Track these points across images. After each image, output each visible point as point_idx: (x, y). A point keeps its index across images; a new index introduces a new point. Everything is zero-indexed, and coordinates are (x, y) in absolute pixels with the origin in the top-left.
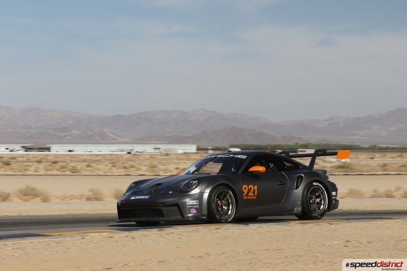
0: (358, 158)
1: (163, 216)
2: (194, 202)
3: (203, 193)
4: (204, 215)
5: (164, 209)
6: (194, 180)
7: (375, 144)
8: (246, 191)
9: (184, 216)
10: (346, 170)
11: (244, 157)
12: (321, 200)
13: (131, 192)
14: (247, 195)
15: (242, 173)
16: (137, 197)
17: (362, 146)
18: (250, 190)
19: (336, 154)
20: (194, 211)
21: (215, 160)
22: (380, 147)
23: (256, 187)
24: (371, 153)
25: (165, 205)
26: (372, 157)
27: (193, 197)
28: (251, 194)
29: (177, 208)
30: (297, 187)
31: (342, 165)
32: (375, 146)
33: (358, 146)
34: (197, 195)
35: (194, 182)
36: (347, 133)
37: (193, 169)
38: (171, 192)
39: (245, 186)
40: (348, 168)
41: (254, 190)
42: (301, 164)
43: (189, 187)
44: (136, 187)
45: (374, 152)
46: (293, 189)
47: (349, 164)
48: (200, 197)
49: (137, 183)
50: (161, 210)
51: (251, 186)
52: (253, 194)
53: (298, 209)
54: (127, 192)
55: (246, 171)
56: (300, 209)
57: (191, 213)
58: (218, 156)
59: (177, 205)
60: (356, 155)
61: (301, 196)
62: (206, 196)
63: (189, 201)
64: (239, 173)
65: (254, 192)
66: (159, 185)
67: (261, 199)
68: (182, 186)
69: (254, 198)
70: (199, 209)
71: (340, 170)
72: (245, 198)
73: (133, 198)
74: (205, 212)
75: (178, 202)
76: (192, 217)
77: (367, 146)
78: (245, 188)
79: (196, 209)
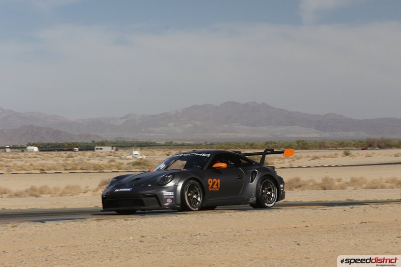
0: (155, 155)
1: (143, 205)
3: (177, 185)
4: (178, 204)
5: (144, 199)
6: (169, 175)
7: (171, 141)
8: (211, 184)
9: (162, 205)
10: (142, 166)
11: (208, 155)
12: (271, 194)
13: (114, 186)
14: (212, 187)
15: (208, 168)
16: (121, 190)
17: (158, 143)
18: (214, 183)
19: (283, 153)
20: (169, 201)
21: (182, 158)
22: (176, 143)
23: (219, 181)
24: (167, 149)
25: (145, 196)
26: (168, 153)
27: (169, 189)
28: (215, 186)
29: (154, 198)
30: (252, 181)
31: (138, 161)
32: (172, 142)
33: (154, 143)
34: (172, 188)
35: (169, 177)
36: (143, 130)
37: (162, 166)
38: (150, 185)
39: (210, 180)
40: (144, 164)
41: (218, 183)
42: (254, 162)
43: (165, 181)
44: (118, 181)
45: (170, 149)
46: (249, 182)
47: (146, 161)
48: (174, 189)
49: (118, 178)
50: (142, 201)
51: (215, 180)
52: (216, 187)
53: (253, 199)
55: (210, 166)
56: (255, 199)
57: (168, 203)
58: (185, 155)
59: (155, 196)
60: (152, 152)
61: (255, 188)
62: (179, 188)
63: (165, 193)
64: (205, 168)
65: (217, 185)
66: (138, 179)
67: (223, 191)
68: (159, 180)
69: (218, 190)
70: (174, 199)
71: (136, 166)
72: (210, 190)
73: (117, 191)
74: (179, 201)
75: (157, 193)
76: (169, 206)
77: (163, 143)
78: (210, 182)
79: (171, 199)
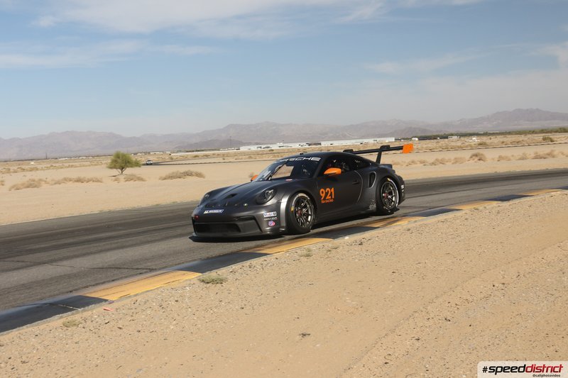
1: (239, 230)
2: (272, 214)
3: (280, 203)
4: (283, 227)
5: (240, 224)
6: (270, 189)
8: (323, 195)
9: (262, 229)
11: (318, 159)
12: (392, 197)
13: (205, 204)
14: (324, 199)
15: (318, 176)
16: (211, 211)
18: (327, 194)
19: (402, 149)
20: (272, 224)
21: (288, 163)
23: (333, 190)
25: (241, 219)
27: (270, 209)
28: (328, 197)
29: (254, 221)
30: (371, 185)
34: (274, 206)
35: (270, 192)
37: (267, 173)
38: (246, 205)
39: (322, 190)
41: (331, 193)
42: (371, 162)
43: (264, 197)
44: (210, 199)
46: (368, 187)
48: (277, 208)
49: (212, 194)
50: (236, 225)
51: (328, 189)
52: (330, 197)
53: (373, 207)
54: (201, 204)
55: (322, 173)
56: (375, 206)
57: (269, 226)
58: (291, 160)
59: (253, 218)
61: (375, 193)
63: (266, 214)
64: (315, 176)
65: (331, 195)
66: (233, 195)
67: (338, 201)
68: (257, 197)
69: (332, 201)
70: (278, 221)
72: (323, 202)
73: (206, 212)
74: (284, 224)
75: (255, 215)
76: (271, 230)
78: (322, 192)
79: (274, 221)
